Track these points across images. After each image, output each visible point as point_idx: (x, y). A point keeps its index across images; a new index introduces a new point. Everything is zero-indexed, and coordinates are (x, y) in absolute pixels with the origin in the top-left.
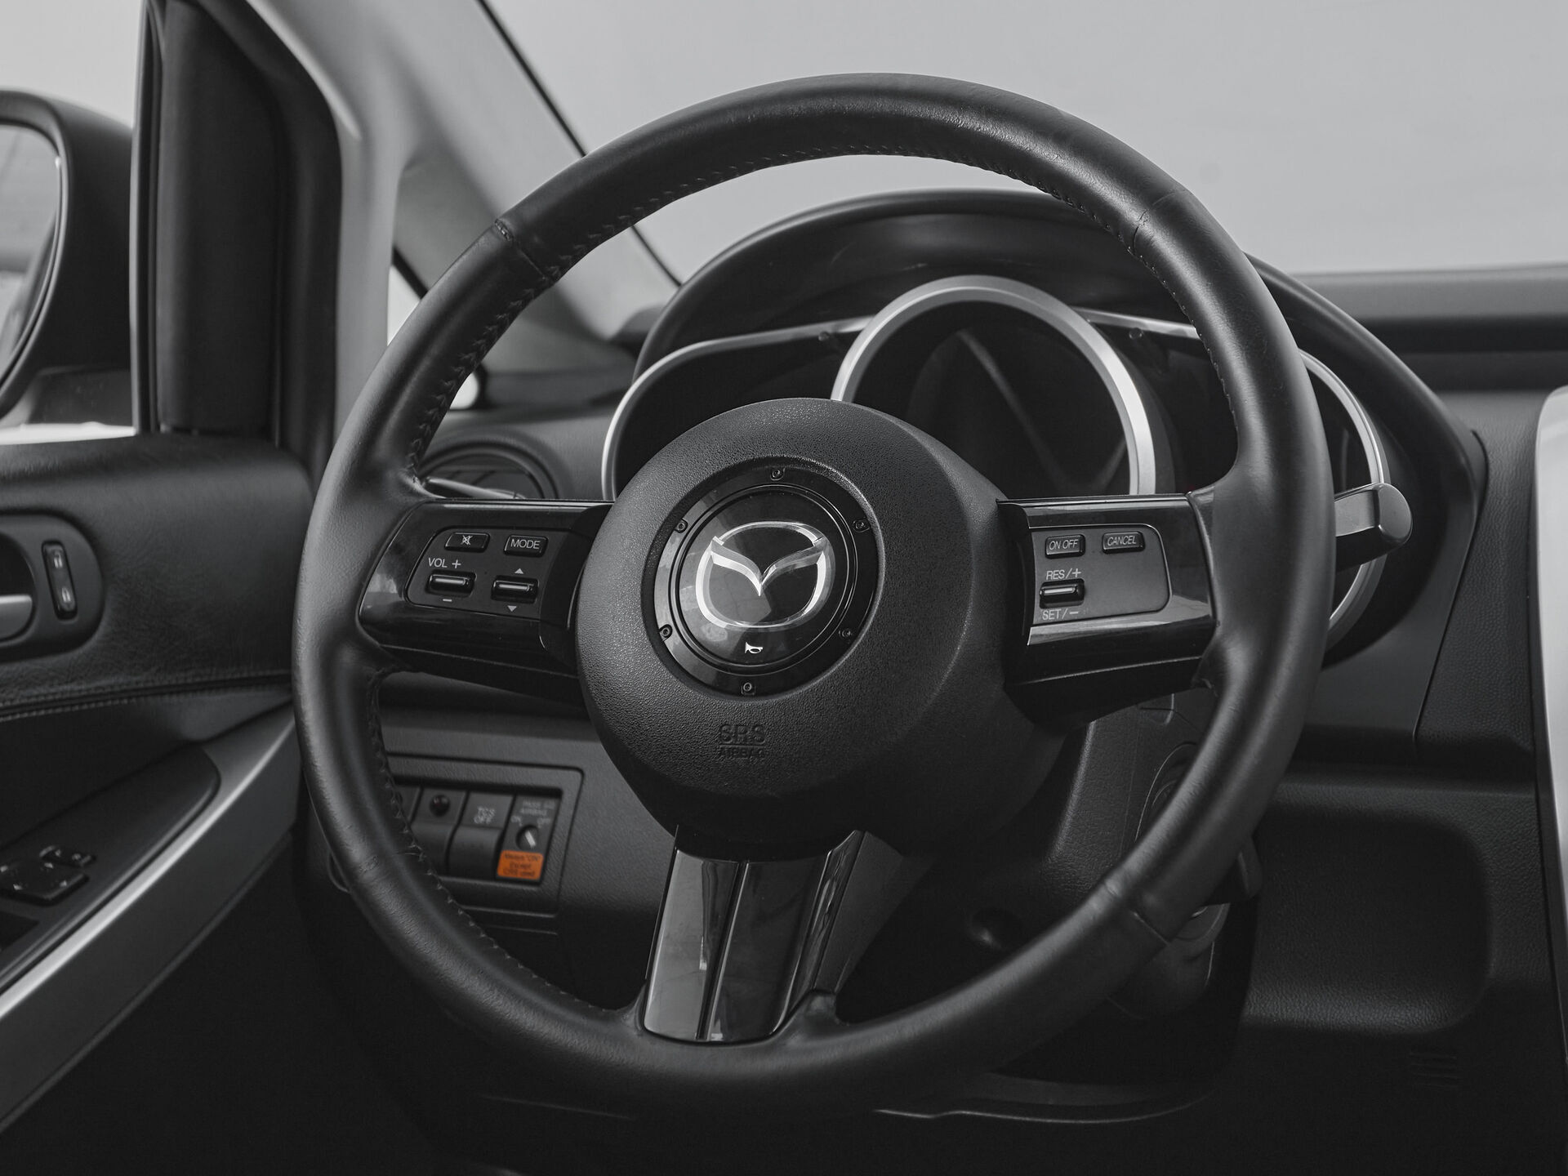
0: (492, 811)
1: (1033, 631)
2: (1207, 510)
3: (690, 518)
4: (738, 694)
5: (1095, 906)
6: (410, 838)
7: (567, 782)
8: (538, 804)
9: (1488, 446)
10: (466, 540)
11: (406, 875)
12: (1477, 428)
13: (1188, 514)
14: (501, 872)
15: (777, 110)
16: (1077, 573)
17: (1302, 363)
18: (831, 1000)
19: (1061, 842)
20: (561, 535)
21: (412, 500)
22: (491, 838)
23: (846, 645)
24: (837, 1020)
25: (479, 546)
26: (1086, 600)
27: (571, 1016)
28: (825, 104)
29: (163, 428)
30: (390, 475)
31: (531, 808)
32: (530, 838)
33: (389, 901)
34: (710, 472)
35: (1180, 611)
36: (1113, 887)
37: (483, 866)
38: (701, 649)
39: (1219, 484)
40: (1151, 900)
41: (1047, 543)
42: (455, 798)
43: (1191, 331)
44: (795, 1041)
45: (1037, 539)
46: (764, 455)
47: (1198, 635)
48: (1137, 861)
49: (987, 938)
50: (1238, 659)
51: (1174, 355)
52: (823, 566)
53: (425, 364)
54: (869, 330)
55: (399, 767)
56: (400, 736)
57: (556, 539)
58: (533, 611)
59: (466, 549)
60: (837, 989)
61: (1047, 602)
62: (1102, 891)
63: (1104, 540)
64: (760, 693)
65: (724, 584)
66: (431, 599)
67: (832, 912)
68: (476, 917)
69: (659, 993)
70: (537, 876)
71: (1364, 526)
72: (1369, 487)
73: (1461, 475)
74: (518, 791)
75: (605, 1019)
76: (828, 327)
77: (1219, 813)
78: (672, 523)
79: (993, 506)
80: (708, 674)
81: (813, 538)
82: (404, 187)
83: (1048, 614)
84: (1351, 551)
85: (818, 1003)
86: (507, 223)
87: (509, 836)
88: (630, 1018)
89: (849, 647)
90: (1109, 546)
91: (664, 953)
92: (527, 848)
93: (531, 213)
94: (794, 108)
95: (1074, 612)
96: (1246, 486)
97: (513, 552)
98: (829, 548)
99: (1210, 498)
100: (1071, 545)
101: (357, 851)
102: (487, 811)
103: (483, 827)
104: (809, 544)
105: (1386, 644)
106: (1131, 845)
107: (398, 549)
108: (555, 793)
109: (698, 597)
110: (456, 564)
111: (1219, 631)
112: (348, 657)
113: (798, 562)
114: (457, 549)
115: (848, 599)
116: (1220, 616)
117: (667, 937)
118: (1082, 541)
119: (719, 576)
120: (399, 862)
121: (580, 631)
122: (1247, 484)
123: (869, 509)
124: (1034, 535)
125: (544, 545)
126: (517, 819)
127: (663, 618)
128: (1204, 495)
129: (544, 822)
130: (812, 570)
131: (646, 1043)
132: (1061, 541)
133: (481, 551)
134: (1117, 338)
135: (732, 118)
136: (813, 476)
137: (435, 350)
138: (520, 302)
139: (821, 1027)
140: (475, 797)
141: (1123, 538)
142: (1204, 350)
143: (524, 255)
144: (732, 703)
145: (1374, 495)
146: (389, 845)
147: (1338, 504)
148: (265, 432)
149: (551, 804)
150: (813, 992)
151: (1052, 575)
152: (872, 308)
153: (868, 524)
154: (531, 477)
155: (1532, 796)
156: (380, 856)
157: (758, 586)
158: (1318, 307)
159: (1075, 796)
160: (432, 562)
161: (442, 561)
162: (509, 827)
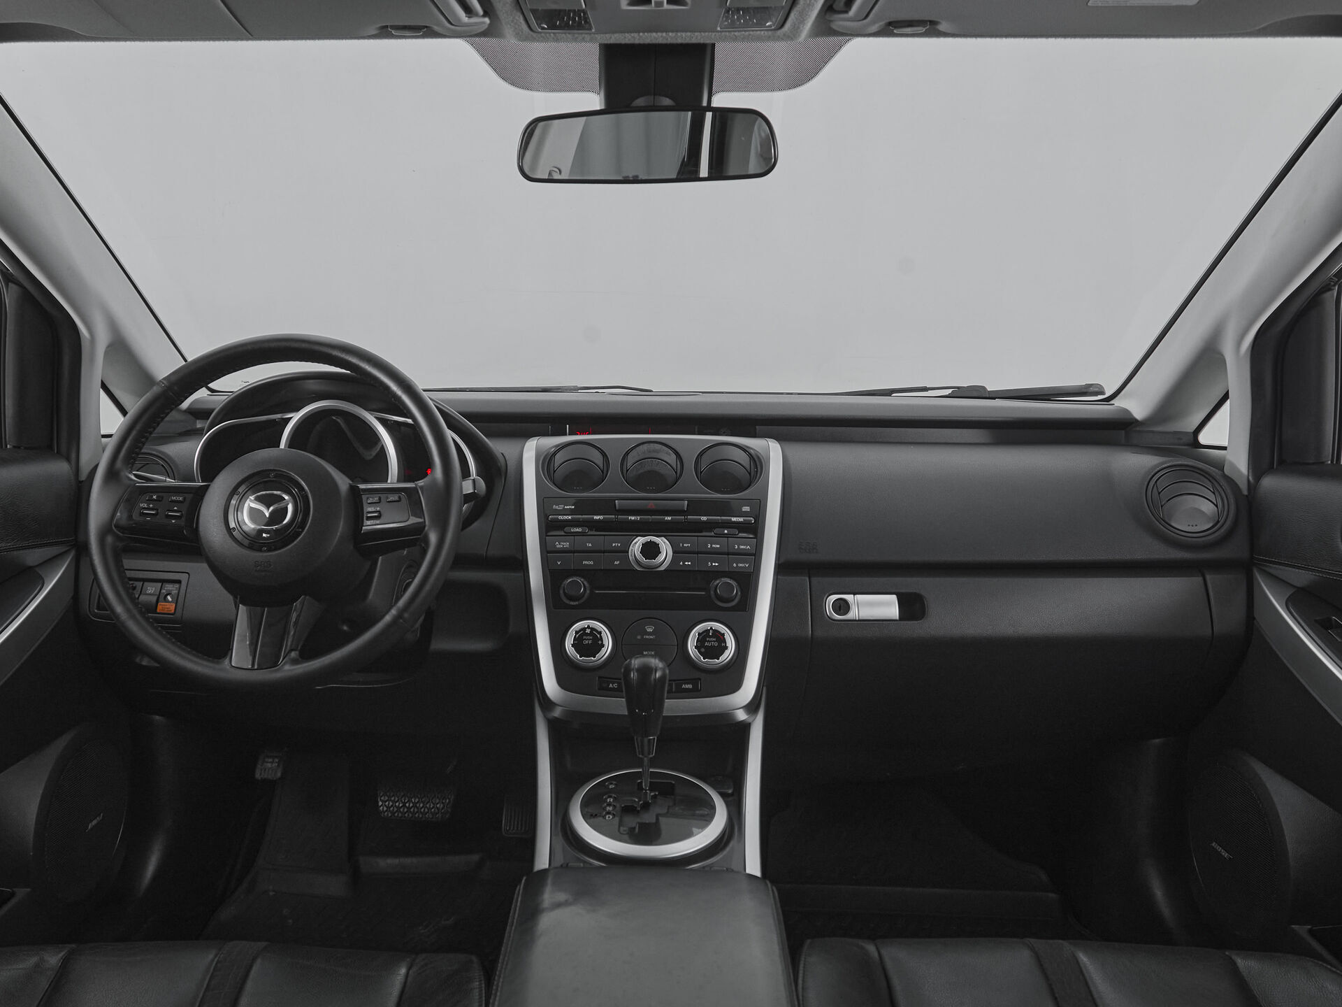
0: (154, 589)
1: (364, 528)
2: (422, 488)
3: (240, 490)
4: (260, 551)
5: (388, 618)
6: (139, 603)
7: (184, 577)
8: (172, 586)
9: (507, 458)
10: (155, 497)
11: (138, 616)
12: (502, 452)
13: (415, 489)
14: (158, 611)
15: (266, 345)
16: (378, 509)
17: (450, 434)
18: (297, 652)
19: (371, 596)
20: (192, 495)
21: (129, 482)
22: (154, 599)
23: (299, 534)
24: (300, 659)
25: (159, 500)
26: (382, 517)
27: (205, 663)
28: (284, 344)
29: (8, 446)
30: (122, 474)
31: (169, 587)
32: (169, 598)
33: (133, 627)
34: (247, 474)
35: (413, 520)
36: (394, 612)
37: (152, 608)
38: (246, 534)
39: (425, 479)
40: (406, 615)
41: (368, 498)
42: (139, 584)
43: (410, 421)
44: (287, 667)
45: (364, 497)
46: (264, 469)
47: (419, 530)
48: (401, 603)
49: (345, 628)
50: (433, 538)
51: (402, 428)
52: (290, 508)
53: (134, 433)
54: (296, 417)
55: (129, 574)
56: (128, 563)
57: (189, 496)
58: (182, 522)
59: (154, 500)
60: (299, 648)
61: (369, 518)
62: (390, 613)
63: (387, 498)
64: (269, 550)
65: (254, 513)
66: (141, 519)
67: (296, 623)
68: (161, 627)
69: (236, 653)
70: (173, 611)
71: (471, 491)
72: (472, 478)
73: (499, 470)
74: (163, 581)
75: (218, 663)
76: (279, 416)
77: (428, 587)
78: (234, 492)
79: (348, 485)
80: (246, 542)
81: (286, 497)
82: (106, 353)
83: (369, 523)
84: (467, 498)
85: (293, 654)
86: (164, 382)
87: (161, 597)
88: (227, 661)
89: (300, 535)
90: (389, 500)
91: (237, 640)
92: (168, 602)
93: (173, 379)
94: (273, 345)
95: (378, 522)
96: (434, 481)
97: (172, 501)
98: (292, 500)
99: (422, 484)
100: (376, 499)
101: (119, 609)
102: (151, 589)
103: (150, 594)
104: (285, 499)
105: (475, 525)
106: (398, 599)
107: (128, 500)
108: (179, 582)
109: (245, 516)
110: (151, 506)
111: (426, 528)
112: (109, 539)
113: (282, 505)
114: (151, 500)
115: (300, 518)
116: (427, 523)
117: (238, 634)
118: (380, 499)
119: (251, 510)
120: (135, 612)
121: (201, 529)
122: (434, 480)
123: (306, 488)
124: (363, 496)
125: (185, 499)
126: (163, 591)
127: (232, 525)
128: (421, 483)
129: (175, 592)
130: (286, 509)
131: (233, 670)
132: (372, 498)
133: (160, 501)
134: (384, 422)
135: (249, 347)
136: (288, 476)
137: (138, 427)
138: (169, 411)
139: (295, 662)
140: (146, 584)
141: (393, 497)
142: (415, 427)
143: (171, 394)
144: (261, 554)
145: (474, 480)
146: (131, 606)
147: (463, 483)
148: (50, 447)
149: (177, 586)
150: (291, 650)
151: (370, 509)
152: (297, 410)
153: (305, 493)
154: (163, 466)
155: (522, 574)
156: (128, 610)
157: (267, 515)
158: (451, 413)
159: (375, 580)
160: (142, 505)
161: (146, 506)
162: (161, 595)
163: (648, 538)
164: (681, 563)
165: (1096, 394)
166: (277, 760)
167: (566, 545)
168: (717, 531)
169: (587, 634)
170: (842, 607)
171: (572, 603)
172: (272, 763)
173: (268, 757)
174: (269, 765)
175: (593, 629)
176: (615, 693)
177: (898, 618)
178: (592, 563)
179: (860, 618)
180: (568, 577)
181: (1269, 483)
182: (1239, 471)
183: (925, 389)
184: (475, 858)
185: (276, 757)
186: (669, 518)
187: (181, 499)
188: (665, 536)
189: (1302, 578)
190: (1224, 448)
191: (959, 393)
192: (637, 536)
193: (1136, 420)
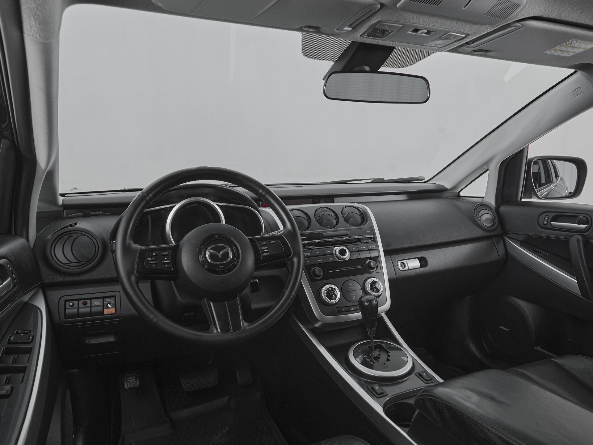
0: (99, 302)
1: (261, 257)
2: (284, 236)
7: (116, 294)
8: (110, 299)
10: (154, 254)
13: (282, 237)
14: (105, 313)
16: (267, 248)
20: (172, 251)
22: (100, 308)
25: (156, 255)
26: (270, 252)
31: (108, 300)
37: (100, 313)
41: (260, 243)
42: (88, 301)
46: (212, 234)
54: (177, 207)
58: (171, 265)
61: (263, 252)
63: (270, 242)
66: (149, 266)
70: (114, 313)
74: (104, 298)
92: (109, 308)
97: (163, 255)
102: (97, 302)
103: (97, 306)
108: (114, 297)
110: (153, 259)
114: (152, 256)
118: (266, 243)
124: (257, 242)
125: (169, 253)
126: (105, 303)
129: (112, 302)
132: (263, 243)
140: (93, 300)
141: (273, 241)
143: (148, 198)
151: (263, 248)
160: (148, 259)
161: (150, 259)
162: (104, 305)
163: (341, 247)
164: (354, 256)
165: (422, 180)
166: (134, 377)
167: (309, 254)
168: (362, 241)
169: (330, 291)
170: (403, 265)
171: (318, 278)
172: (132, 379)
173: (129, 377)
174: (131, 381)
175: (332, 288)
176: (355, 311)
177: (420, 267)
178: (321, 260)
179: (409, 269)
180: (312, 268)
181: (503, 209)
182: (492, 205)
183: (361, 180)
184: (226, 399)
185: (133, 376)
186: (344, 238)
187: (167, 253)
188: (345, 246)
189: (521, 238)
190: (483, 197)
191: (375, 181)
192: (335, 247)
193: (448, 189)
